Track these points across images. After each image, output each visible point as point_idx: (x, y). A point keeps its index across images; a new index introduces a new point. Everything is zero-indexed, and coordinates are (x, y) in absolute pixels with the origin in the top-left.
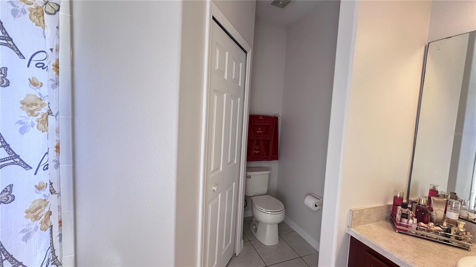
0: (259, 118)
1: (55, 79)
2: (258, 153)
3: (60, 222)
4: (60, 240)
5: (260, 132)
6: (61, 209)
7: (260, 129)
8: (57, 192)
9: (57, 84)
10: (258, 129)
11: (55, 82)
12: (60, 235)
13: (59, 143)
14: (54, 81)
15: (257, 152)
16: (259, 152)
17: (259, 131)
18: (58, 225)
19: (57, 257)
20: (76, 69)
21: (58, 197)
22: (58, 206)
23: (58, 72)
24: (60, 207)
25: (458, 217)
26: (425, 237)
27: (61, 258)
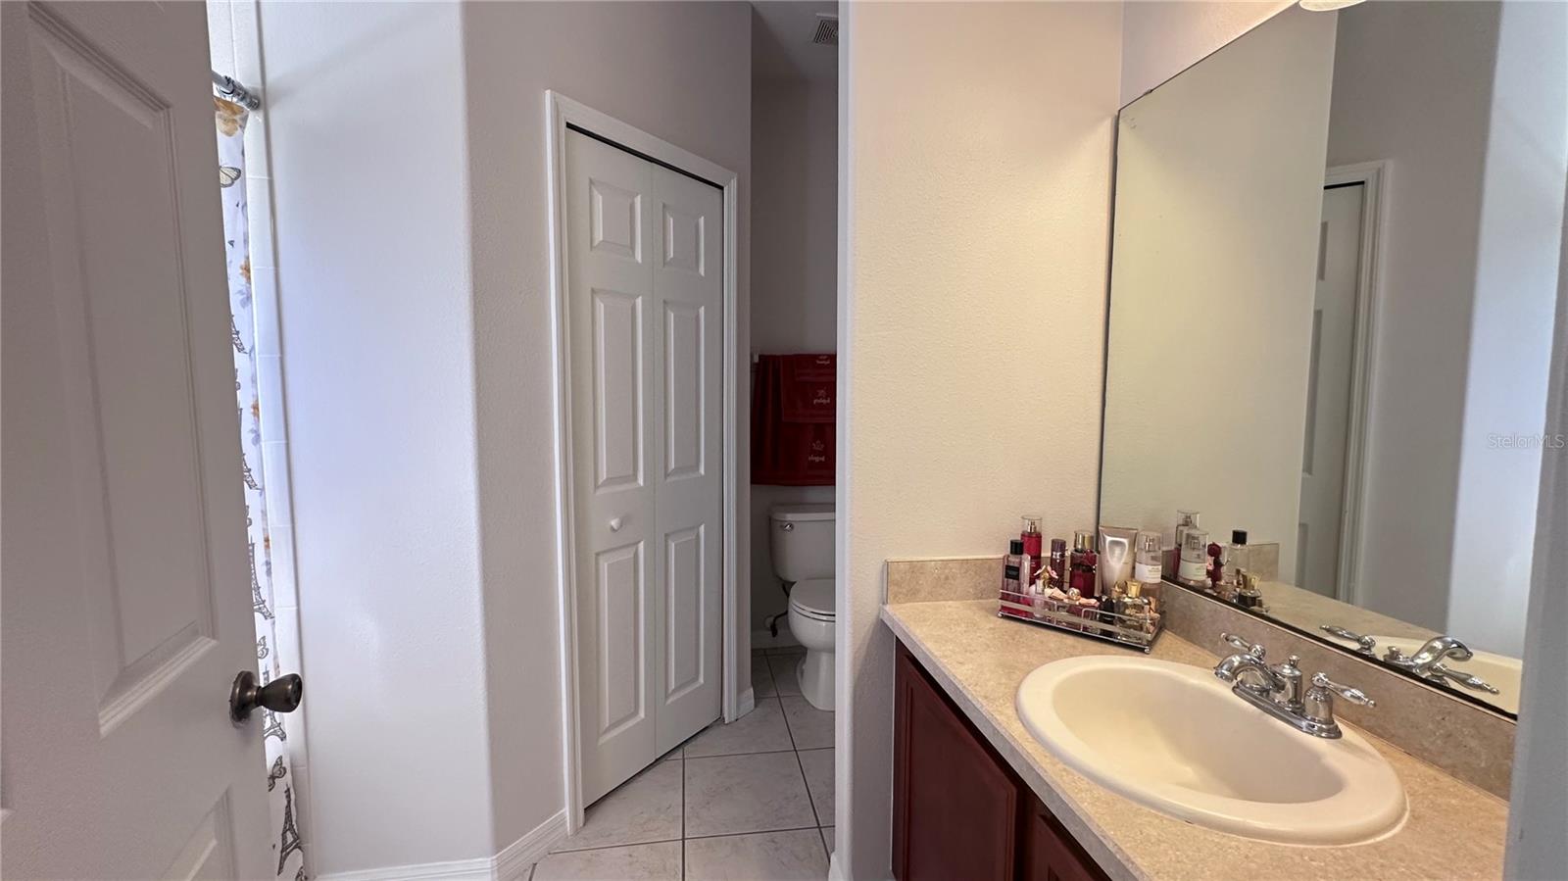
0: (818, 362)
1: (245, 291)
2: (821, 461)
3: (267, 540)
4: (269, 572)
5: (824, 401)
6: (266, 515)
7: (822, 392)
8: (258, 487)
9: (249, 298)
10: (817, 393)
11: (245, 296)
12: (268, 563)
13: (257, 400)
14: (243, 294)
15: (817, 459)
16: (823, 459)
17: (819, 398)
18: (263, 546)
19: (264, 602)
20: (282, 270)
21: (261, 495)
22: (262, 512)
23: (249, 278)
24: (264, 513)
25: (1160, 576)
26: (1054, 625)
27: (272, 605)
